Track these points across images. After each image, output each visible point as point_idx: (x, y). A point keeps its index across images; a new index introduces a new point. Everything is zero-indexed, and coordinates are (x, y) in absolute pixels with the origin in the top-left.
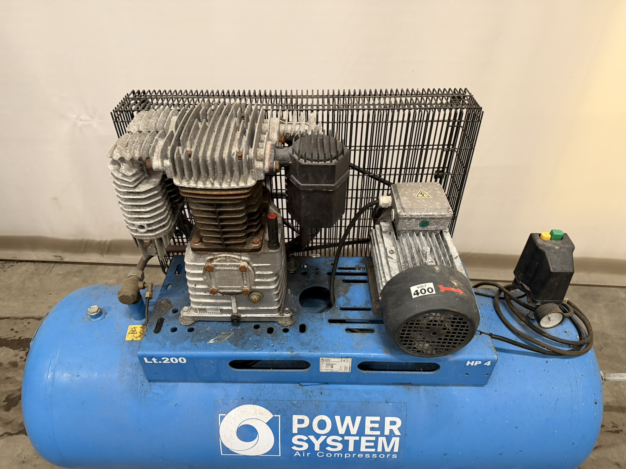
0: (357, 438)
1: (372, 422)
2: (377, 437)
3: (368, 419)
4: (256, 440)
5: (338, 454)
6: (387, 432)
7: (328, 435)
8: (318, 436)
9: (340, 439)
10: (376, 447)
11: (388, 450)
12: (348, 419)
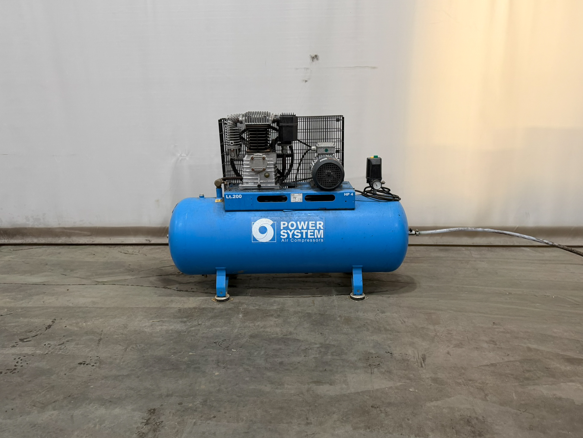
0: (306, 231)
1: (312, 224)
2: (314, 230)
3: (310, 223)
4: (266, 233)
5: (299, 240)
6: (318, 228)
7: (295, 229)
8: (291, 230)
9: (299, 231)
10: (314, 235)
11: (319, 237)
12: (302, 223)
